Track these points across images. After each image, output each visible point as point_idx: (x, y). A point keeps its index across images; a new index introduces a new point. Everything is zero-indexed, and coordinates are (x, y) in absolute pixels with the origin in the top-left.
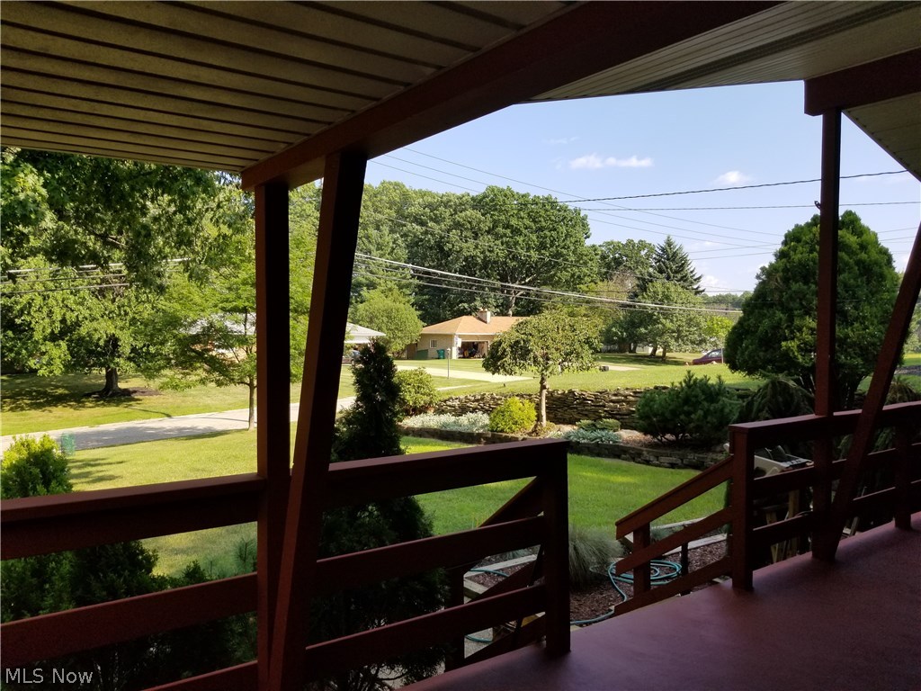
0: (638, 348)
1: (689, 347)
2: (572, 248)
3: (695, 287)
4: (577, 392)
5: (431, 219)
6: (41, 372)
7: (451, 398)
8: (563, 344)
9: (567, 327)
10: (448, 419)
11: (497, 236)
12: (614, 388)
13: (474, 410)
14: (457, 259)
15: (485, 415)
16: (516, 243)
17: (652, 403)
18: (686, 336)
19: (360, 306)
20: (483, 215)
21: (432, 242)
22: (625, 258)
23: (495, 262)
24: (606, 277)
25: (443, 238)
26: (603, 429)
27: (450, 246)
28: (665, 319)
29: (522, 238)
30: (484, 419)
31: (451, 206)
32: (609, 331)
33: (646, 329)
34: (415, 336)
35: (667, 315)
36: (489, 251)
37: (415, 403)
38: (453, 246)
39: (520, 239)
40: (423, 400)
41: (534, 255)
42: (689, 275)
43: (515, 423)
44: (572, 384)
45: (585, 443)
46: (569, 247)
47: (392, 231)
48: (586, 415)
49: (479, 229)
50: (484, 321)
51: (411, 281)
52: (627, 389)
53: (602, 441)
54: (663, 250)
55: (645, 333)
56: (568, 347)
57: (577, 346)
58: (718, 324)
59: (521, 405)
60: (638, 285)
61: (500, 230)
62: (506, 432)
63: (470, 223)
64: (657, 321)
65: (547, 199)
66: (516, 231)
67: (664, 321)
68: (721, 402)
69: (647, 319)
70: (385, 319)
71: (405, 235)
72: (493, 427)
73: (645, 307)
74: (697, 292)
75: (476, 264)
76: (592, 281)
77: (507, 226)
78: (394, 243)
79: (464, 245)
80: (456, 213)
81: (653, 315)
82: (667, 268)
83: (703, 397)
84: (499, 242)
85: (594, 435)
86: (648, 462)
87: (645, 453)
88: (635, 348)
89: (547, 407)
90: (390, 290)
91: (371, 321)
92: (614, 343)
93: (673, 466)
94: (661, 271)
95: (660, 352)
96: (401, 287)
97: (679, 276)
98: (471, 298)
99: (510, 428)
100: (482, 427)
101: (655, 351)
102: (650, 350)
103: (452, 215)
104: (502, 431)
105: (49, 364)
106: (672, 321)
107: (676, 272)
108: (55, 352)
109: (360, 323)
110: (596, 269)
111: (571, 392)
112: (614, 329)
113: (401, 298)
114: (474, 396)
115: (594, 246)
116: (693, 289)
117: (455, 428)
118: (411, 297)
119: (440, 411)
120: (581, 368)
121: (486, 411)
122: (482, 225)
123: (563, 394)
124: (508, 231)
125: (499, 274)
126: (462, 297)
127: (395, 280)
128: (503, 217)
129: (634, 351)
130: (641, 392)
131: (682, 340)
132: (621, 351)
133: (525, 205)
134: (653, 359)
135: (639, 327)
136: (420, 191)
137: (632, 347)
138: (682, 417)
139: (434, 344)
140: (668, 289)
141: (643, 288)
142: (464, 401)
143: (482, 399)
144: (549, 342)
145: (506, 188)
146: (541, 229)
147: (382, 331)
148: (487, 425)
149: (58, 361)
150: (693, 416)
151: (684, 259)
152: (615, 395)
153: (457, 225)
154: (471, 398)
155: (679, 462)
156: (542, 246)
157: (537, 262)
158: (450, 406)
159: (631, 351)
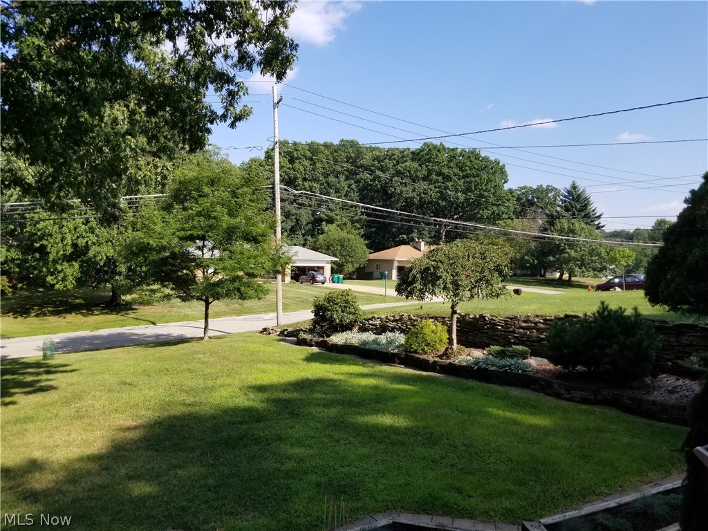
0: (547, 273)
1: (591, 273)
2: (492, 191)
3: (596, 223)
4: (488, 317)
5: (379, 169)
6: (57, 287)
7: (374, 317)
8: (473, 271)
9: (477, 255)
10: (369, 336)
11: (431, 182)
12: (524, 314)
13: (392, 330)
14: (398, 200)
15: (402, 335)
16: (446, 188)
17: (563, 334)
18: (588, 264)
19: (321, 237)
20: (420, 165)
21: (379, 186)
22: (536, 200)
23: (430, 203)
24: (520, 214)
25: (387, 183)
26: (512, 357)
27: (393, 190)
28: (570, 249)
29: (451, 184)
30: (401, 338)
31: (394, 159)
32: (522, 258)
33: (554, 257)
34: (363, 261)
35: (572, 245)
36: (424, 193)
37: (341, 321)
38: (395, 189)
39: (450, 184)
40: (348, 318)
41: (461, 197)
42: (591, 214)
43: (428, 345)
44: (482, 309)
45: (493, 371)
46: (490, 191)
47: (347, 178)
48: (496, 340)
49: (417, 176)
50: (418, 250)
51: (361, 217)
52: (537, 316)
53: (510, 369)
54: (569, 192)
55: (554, 261)
56: (478, 274)
57: (486, 273)
58: (620, 254)
59: (434, 327)
60: (547, 222)
61: (434, 177)
62: (418, 353)
63: (409, 172)
64: (563, 251)
65: (472, 152)
66: (447, 178)
67: (569, 251)
68: (638, 336)
69: (555, 249)
70: (339, 248)
71: (358, 182)
72: (406, 348)
73: (553, 239)
74: (598, 227)
75: (414, 204)
76: (509, 218)
77: (440, 174)
78: (348, 187)
79: (404, 189)
80: (398, 164)
81: (559, 246)
82: (572, 207)
83: (619, 330)
84: (432, 187)
85: (503, 362)
86: (558, 396)
87: (555, 385)
88: (545, 273)
89: (457, 330)
90: (345, 224)
91: (328, 249)
92: (527, 268)
93: (585, 401)
94: (567, 210)
95: (566, 276)
96: (353, 222)
97: (583, 214)
98: (409, 231)
99: (423, 350)
100: (398, 347)
101: (561, 275)
102: (558, 275)
103: (394, 166)
104: (415, 352)
105: (64, 279)
106: (576, 251)
107: (580, 211)
108: (69, 271)
109: (320, 250)
110: (512, 208)
111: (482, 317)
112: (526, 257)
113: (353, 231)
114: (394, 317)
115: (510, 189)
116: (594, 225)
117: (374, 347)
118: (362, 230)
119: (363, 329)
120: (491, 295)
121: (402, 331)
122: (419, 174)
123: (475, 318)
124: (440, 178)
125: (432, 212)
126: (401, 230)
127: (349, 216)
128: (436, 167)
129: (544, 275)
130: (551, 320)
131: (585, 267)
132: (533, 275)
133: (454, 157)
134: (560, 283)
135: (548, 256)
136: (370, 148)
137: (543, 272)
138: (596, 351)
139: (378, 267)
140: (573, 224)
141: (552, 224)
142: (384, 320)
143: (401, 319)
144: (459, 270)
145: (439, 144)
146: (467, 176)
147: (336, 257)
148: (402, 345)
149: (70, 278)
150: (607, 350)
151: (587, 200)
152: (525, 322)
153: (398, 173)
154: (390, 318)
155: (592, 397)
156: (468, 190)
157: (463, 202)
158: (372, 325)
159: (541, 276)
